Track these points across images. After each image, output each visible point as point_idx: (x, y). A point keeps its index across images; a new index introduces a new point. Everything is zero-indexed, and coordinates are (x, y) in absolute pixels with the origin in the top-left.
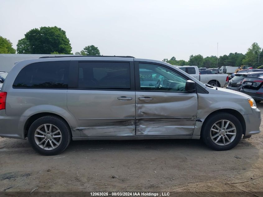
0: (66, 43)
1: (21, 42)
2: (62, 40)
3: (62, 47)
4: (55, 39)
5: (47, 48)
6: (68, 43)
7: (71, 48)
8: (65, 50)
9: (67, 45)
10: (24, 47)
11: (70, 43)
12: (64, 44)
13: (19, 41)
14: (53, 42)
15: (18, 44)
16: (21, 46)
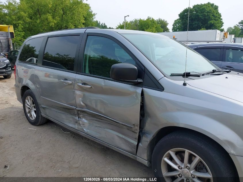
0: (217, 19)
1: (176, 22)
2: (213, 15)
3: (211, 23)
4: (205, 16)
5: (196, 25)
6: (219, 18)
7: (223, 23)
8: (214, 26)
9: (217, 20)
10: (179, 26)
11: (221, 18)
12: (214, 19)
13: (175, 21)
14: (203, 18)
15: (174, 24)
16: (176, 25)
